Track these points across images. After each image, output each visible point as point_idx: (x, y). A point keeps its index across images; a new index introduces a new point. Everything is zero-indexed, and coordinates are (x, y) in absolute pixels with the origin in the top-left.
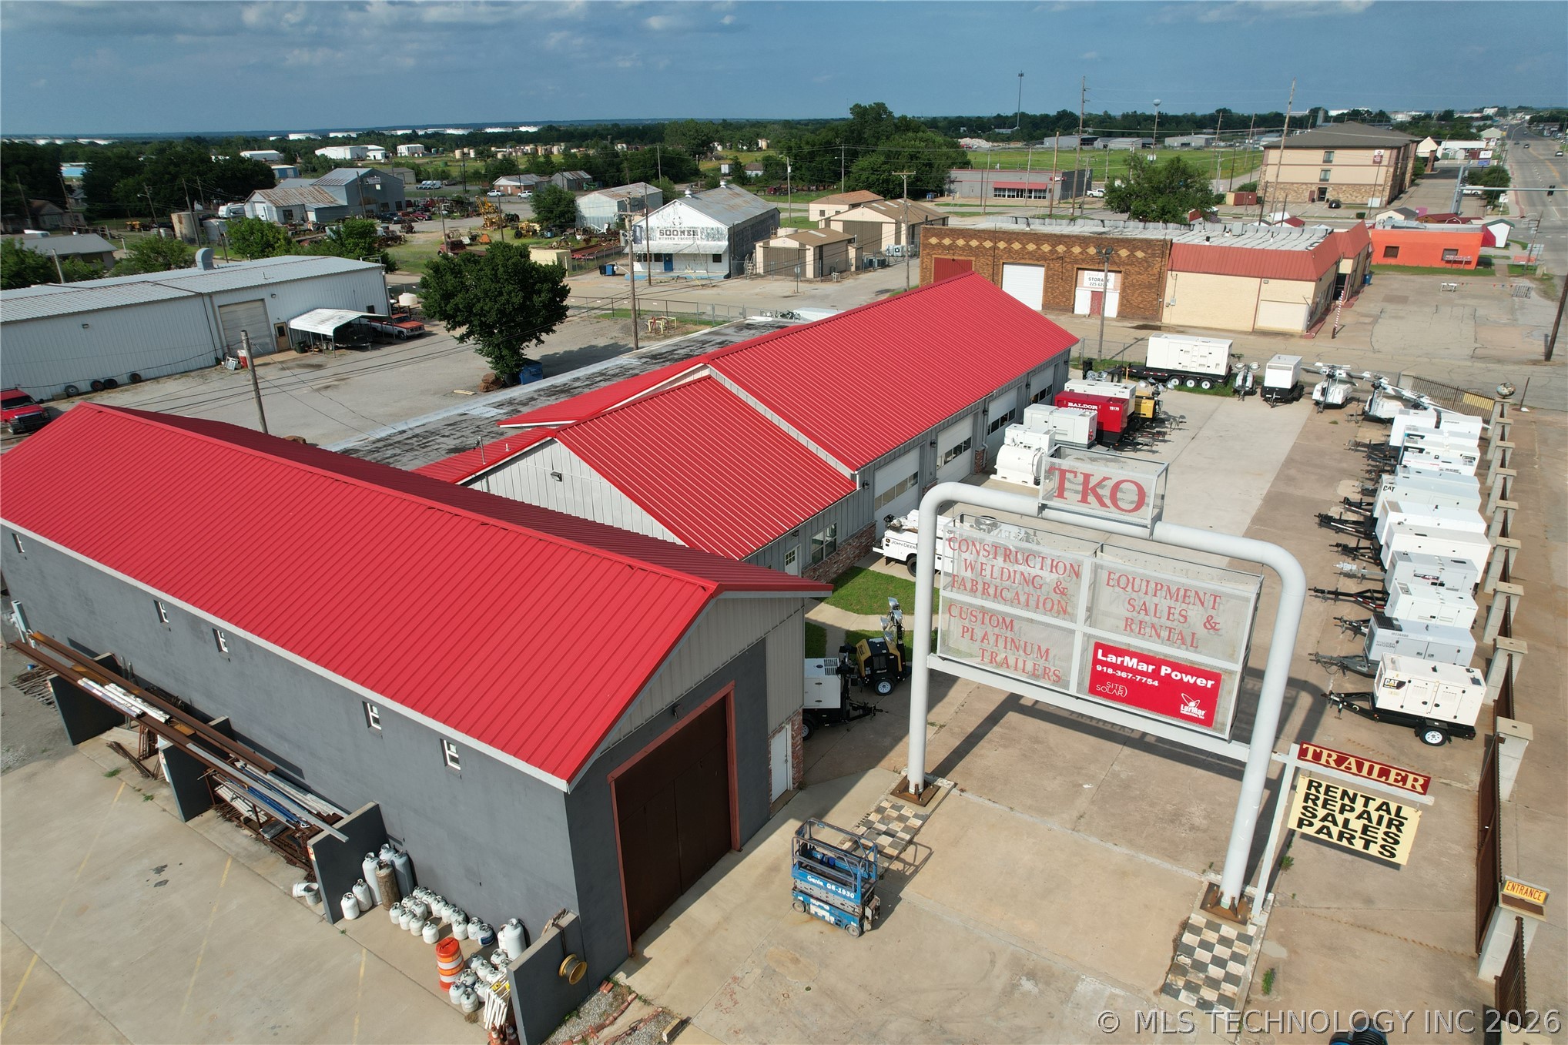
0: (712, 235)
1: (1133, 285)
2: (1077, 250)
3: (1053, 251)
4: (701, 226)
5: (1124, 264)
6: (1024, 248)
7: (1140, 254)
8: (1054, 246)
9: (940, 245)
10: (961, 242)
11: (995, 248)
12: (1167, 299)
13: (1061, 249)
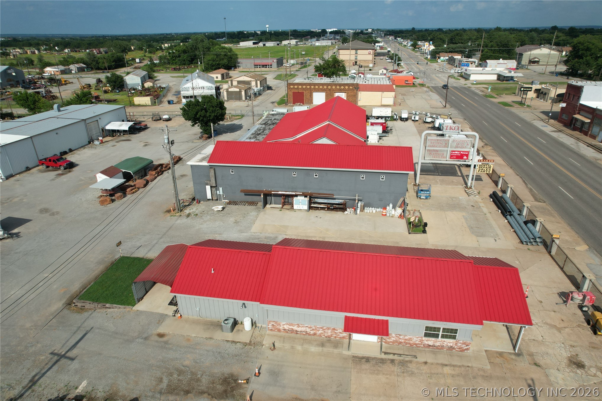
0: (210, 88)
1: (350, 96)
2: (334, 87)
3: (327, 88)
4: (206, 86)
5: (347, 90)
6: (319, 87)
7: (351, 87)
8: (327, 87)
9: (294, 88)
10: (300, 87)
11: (310, 88)
12: (359, 99)
13: (329, 87)
